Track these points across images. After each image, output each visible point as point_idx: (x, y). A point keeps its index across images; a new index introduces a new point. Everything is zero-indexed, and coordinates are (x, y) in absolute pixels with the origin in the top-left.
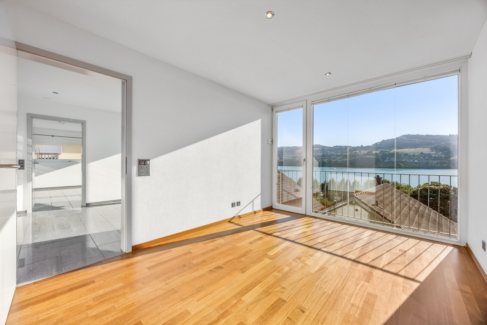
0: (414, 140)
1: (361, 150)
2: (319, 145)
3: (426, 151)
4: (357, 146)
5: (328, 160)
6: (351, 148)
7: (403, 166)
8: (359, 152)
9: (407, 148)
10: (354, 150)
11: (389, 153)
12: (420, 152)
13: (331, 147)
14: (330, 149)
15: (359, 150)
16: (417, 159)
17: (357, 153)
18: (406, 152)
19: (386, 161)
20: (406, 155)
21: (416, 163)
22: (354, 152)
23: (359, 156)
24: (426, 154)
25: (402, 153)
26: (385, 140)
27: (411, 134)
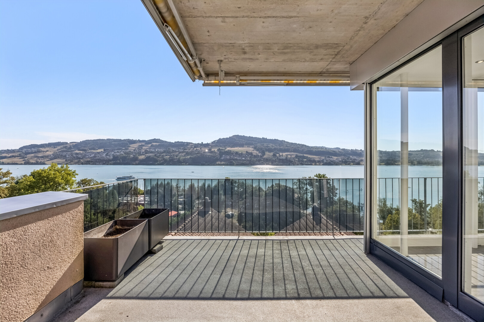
0: (241, 140)
1: (201, 147)
2: (159, 139)
3: (250, 149)
4: (198, 143)
5: (170, 157)
6: (193, 144)
7: (235, 163)
8: (200, 149)
9: (237, 147)
10: (195, 147)
11: (225, 151)
12: (246, 151)
13: (172, 143)
14: (171, 144)
15: (199, 147)
16: (243, 157)
17: (198, 150)
18: (237, 151)
19: (222, 158)
20: (237, 153)
21: (244, 160)
22: (195, 149)
23: (200, 153)
24: (250, 153)
25: (234, 151)
26: (221, 138)
27: (240, 135)
